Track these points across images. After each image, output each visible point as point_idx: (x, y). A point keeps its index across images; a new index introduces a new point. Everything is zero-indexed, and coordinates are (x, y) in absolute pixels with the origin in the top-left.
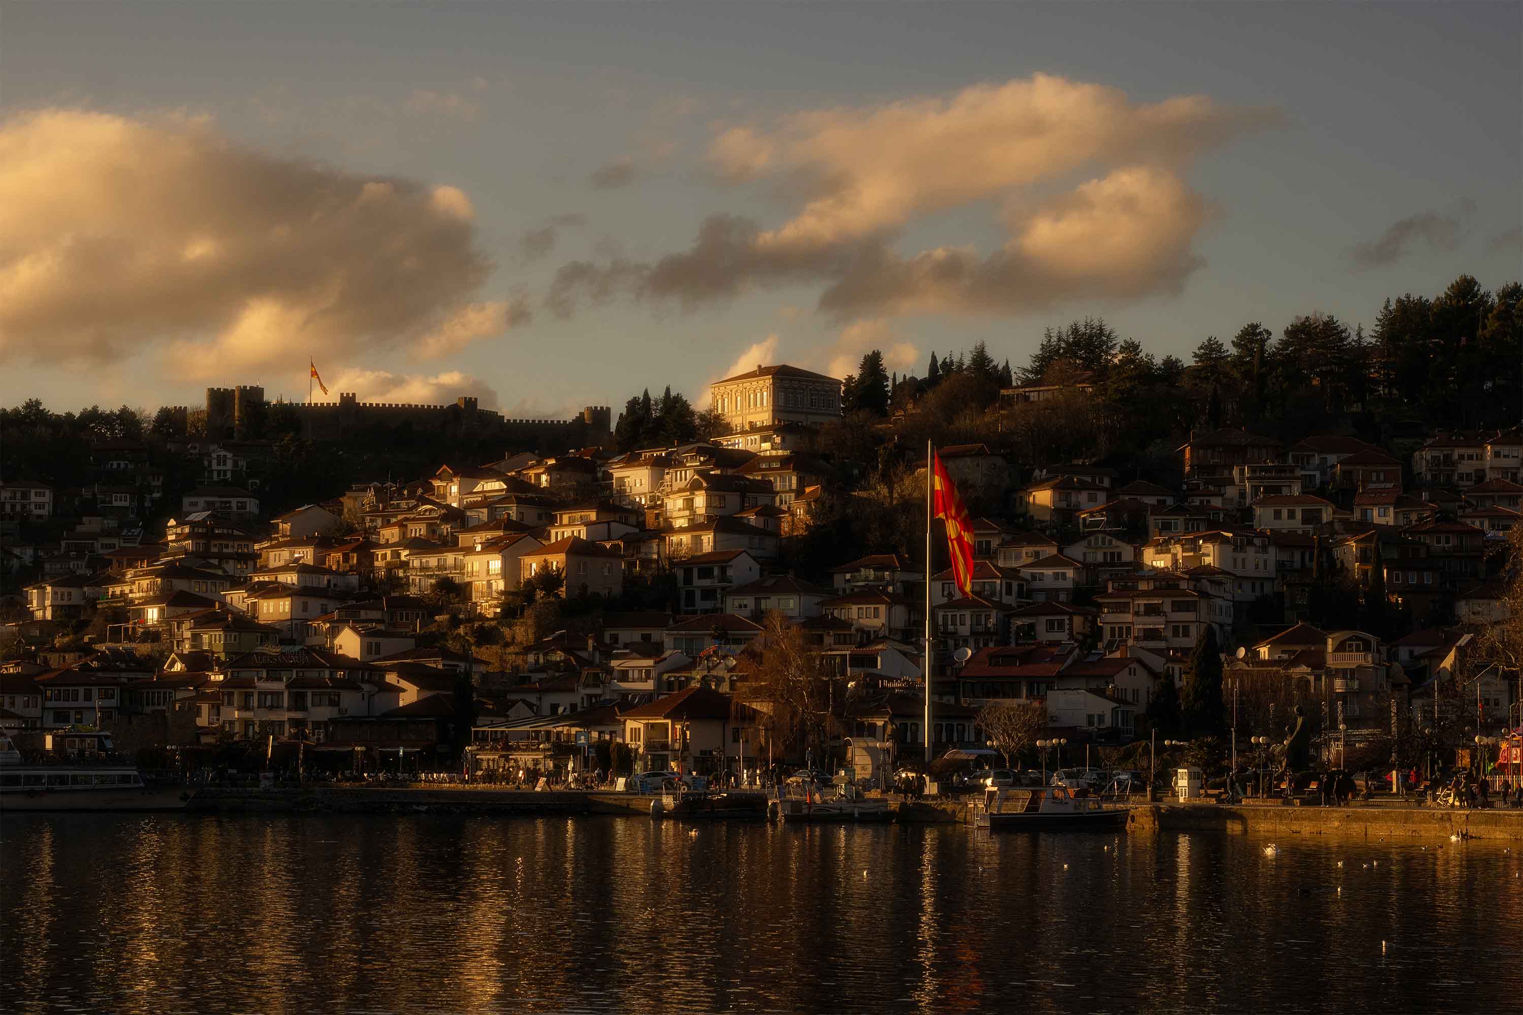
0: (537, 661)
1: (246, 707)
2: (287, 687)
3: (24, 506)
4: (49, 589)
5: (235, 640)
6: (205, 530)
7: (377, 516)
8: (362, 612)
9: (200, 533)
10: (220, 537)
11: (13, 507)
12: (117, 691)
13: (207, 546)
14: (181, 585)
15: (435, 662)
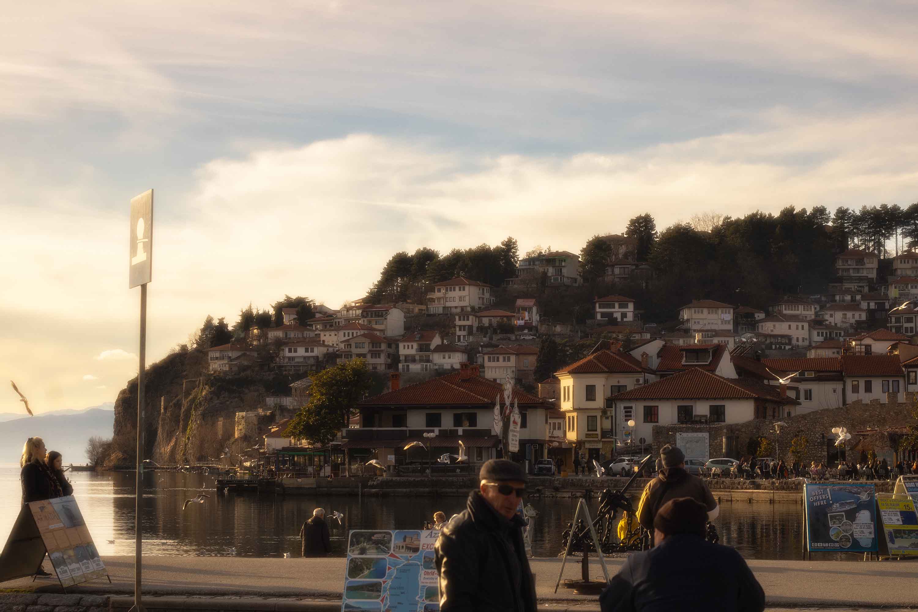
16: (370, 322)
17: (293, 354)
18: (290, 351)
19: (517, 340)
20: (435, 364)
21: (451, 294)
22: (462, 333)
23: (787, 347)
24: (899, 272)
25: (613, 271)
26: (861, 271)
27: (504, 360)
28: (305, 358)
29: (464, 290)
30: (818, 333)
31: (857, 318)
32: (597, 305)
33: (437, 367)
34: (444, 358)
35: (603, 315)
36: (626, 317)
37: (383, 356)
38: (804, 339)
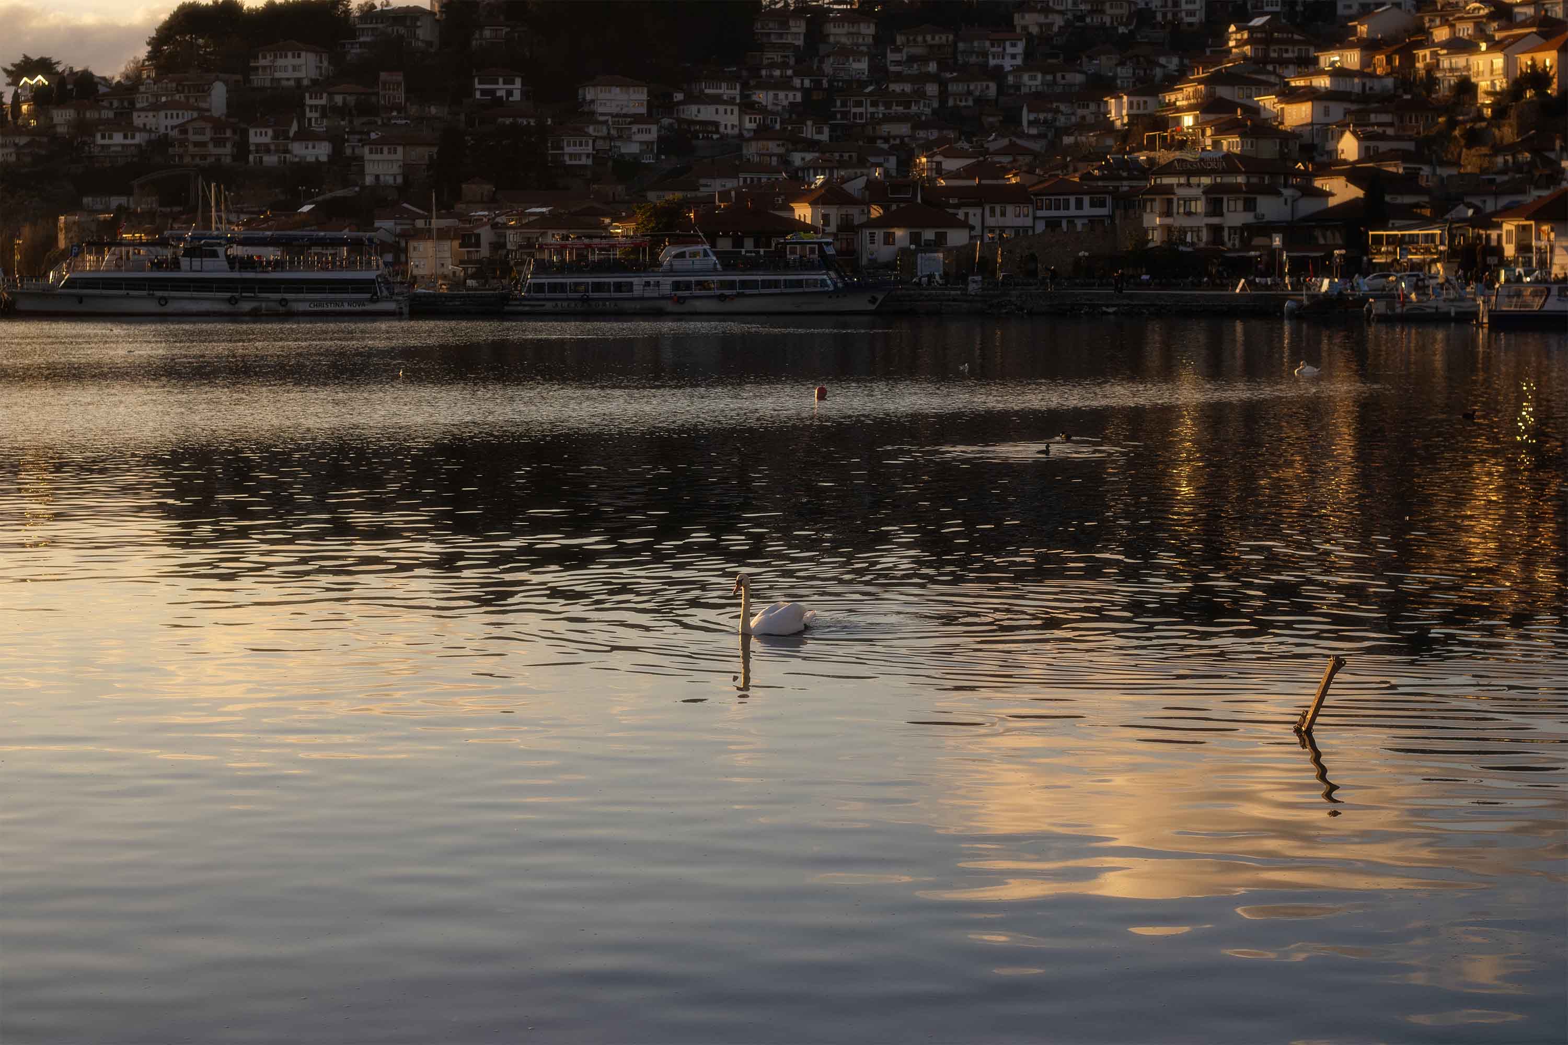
0: (1506, 162)
1: (1168, 213)
2: (1204, 193)
3: (1175, 14)
4: (1125, 98)
5: (1252, 146)
6: (1264, 35)
7: (1437, 16)
8: (1372, 116)
9: (1259, 38)
10: (1278, 41)
11: (1164, 15)
12: (1109, 201)
13: (1266, 52)
14: (1224, 92)
15: (1396, 166)
16: (187, 98)
17: (106, 142)
18: (103, 137)
19: (384, 124)
20: (296, 156)
21: (281, 62)
22: (314, 115)
23: (715, 136)
24: (832, 39)
25: (481, 35)
26: (785, 36)
27: (389, 153)
28: (123, 146)
29: (299, 56)
30: (750, 119)
31: (791, 98)
32: (476, 80)
33: (297, 160)
34: (307, 148)
35: (484, 92)
36: (512, 96)
37: (229, 145)
38: (733, 126)
